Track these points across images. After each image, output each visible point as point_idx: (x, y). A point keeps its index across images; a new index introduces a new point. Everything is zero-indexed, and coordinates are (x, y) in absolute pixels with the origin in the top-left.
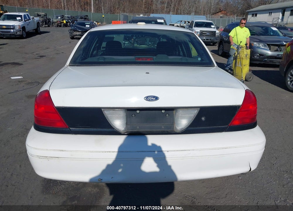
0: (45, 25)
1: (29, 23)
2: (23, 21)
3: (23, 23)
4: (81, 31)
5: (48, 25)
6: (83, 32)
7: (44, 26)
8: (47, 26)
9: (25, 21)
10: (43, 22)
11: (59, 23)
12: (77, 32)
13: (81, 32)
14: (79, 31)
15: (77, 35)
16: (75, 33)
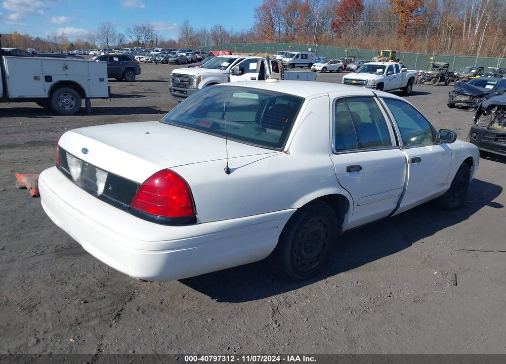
0: (440, 81)
1: (395, 77)
2: (385, 74)
3: (383, 77)
4: (469, 95)
5: (446, 83)
6: (474, 97)
7: (436, 84)
8: (443, 83)
9: (387, 75)
10: (437, 77)
11: (465, 80)
12: (463, 96)
13: (471, 96)
14: (467, 95)
15: (460, 101)
16: (458, 98)
